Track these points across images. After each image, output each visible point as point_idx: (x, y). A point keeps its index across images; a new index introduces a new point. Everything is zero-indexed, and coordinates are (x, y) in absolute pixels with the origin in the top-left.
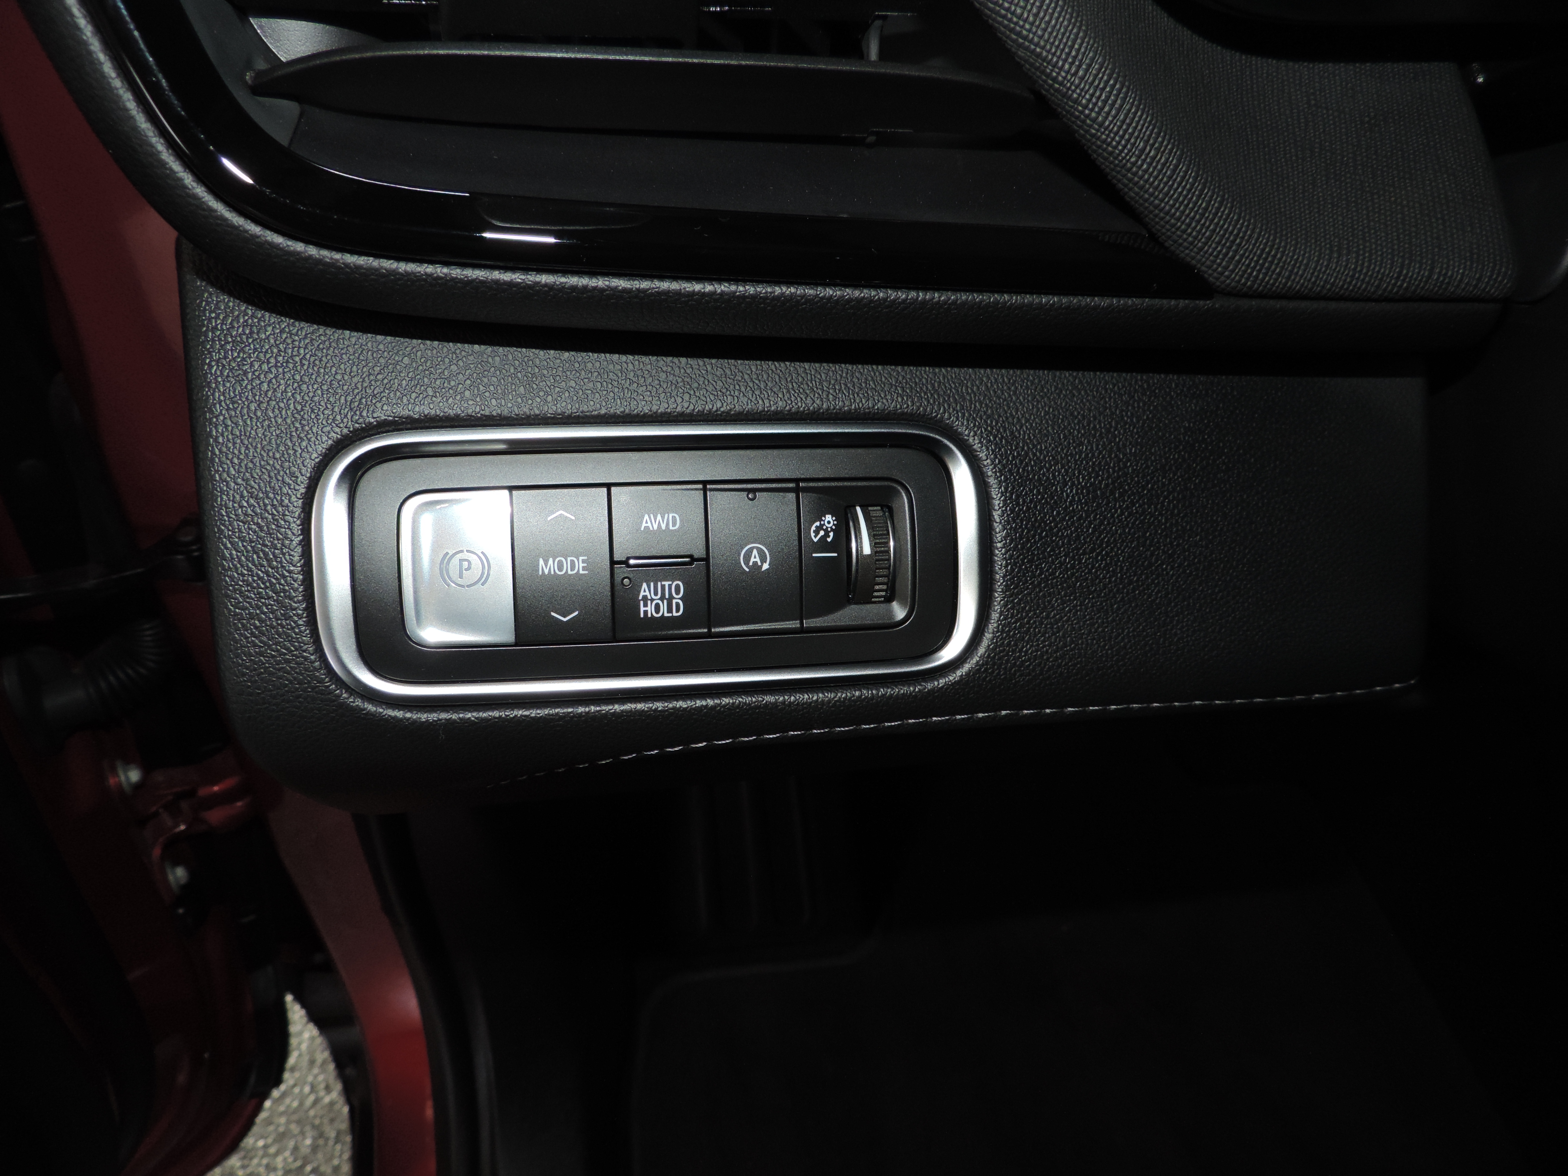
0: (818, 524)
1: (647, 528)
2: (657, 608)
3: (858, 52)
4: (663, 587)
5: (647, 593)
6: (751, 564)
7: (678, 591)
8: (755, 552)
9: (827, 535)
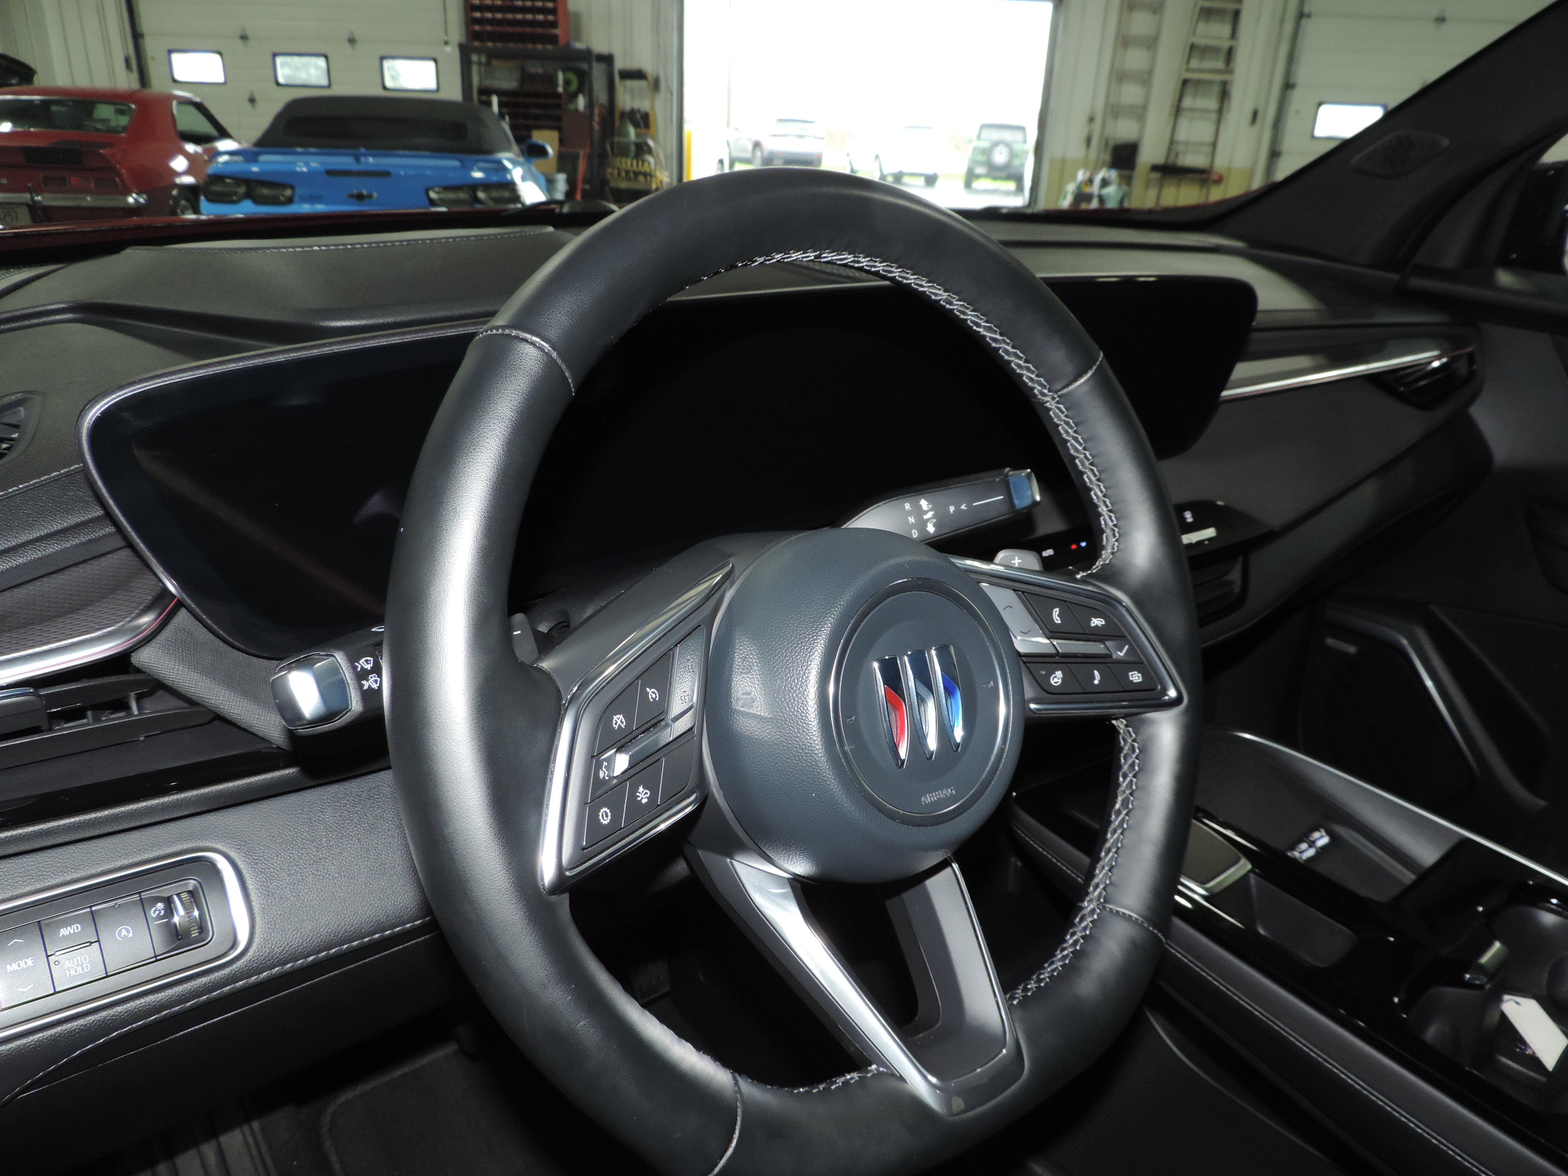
0: (154, 909)
1: (63, 935)
2: (76, 971)
3: (126, 707)
4: (77, 960)
5: (69, 965)
6: (122, 936)
7: (85, 960)
8: (123, 930)
9: (160, 912)
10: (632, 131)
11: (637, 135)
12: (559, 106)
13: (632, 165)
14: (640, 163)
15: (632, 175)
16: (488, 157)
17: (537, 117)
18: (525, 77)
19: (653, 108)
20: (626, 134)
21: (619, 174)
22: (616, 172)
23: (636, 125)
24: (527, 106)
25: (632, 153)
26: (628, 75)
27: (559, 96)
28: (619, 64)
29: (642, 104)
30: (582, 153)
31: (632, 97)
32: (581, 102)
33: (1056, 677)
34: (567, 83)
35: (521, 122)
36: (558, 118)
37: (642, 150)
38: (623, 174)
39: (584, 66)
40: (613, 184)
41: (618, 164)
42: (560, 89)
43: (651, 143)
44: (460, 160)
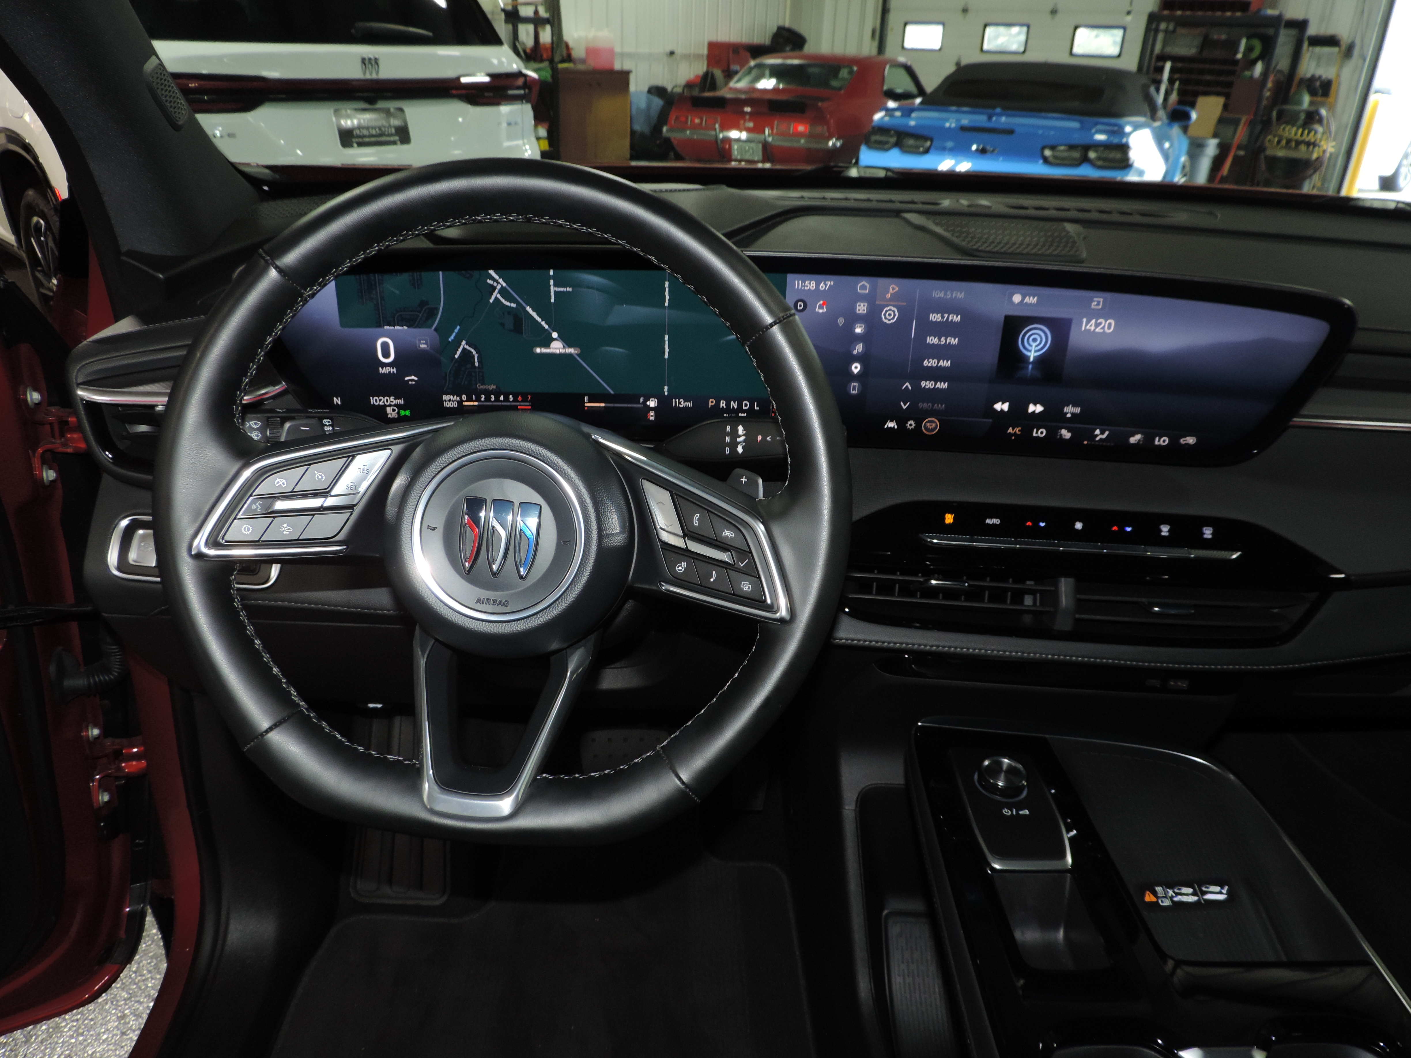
10: (1306, 99)
11: (1311, 103)
12: (1232, 73)
13: (1296, 134)
14: (1306, 132)
15: (1293, 144)
16: (1113, 121)
17: (1208, 83)
18: (1207, 43)
19: (1338, 76)
20: (1300, 102)
21: (1279, 142)
22: (1276, 139)
23: (1313, 93)
24: (1201, 72)
25: (1300, 122)
26: (1319, 41)
27: (1236, 62)
28: (1312, 30)
29: (1326, 72)
30: (1244, 119)
31: (1318, 65)
32: (1258, 69)
33: (681, 566)
34: (1249, 49)
35: (1190, 88)
36: (1230, 85)
37: (1312, 118)
38: (1284, 142)
39: (1271, 31)
40: (1269, 152)
41: (1280, 132)
42: (1239, 56)
43: (1323, 112)
44: (1081, 122)
